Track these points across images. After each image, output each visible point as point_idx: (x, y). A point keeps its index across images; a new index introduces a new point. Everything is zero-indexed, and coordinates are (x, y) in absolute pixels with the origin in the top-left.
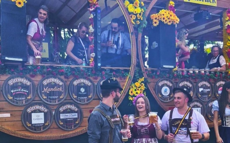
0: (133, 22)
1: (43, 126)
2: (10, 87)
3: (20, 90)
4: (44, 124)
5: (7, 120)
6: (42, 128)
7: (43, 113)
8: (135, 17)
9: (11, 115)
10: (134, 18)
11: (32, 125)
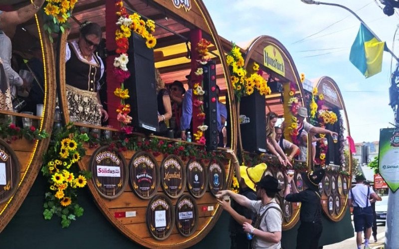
0: (234, 86)
1: (165, 229)
2: (135, 170)
3: (144, 175)
4: (166, 227)
5: (132, 223)
6: (164, 233)
7: (165, 211)
8: (238, 80)
9: (137, 213)
10: (237, 82)
11: (156, 228)
